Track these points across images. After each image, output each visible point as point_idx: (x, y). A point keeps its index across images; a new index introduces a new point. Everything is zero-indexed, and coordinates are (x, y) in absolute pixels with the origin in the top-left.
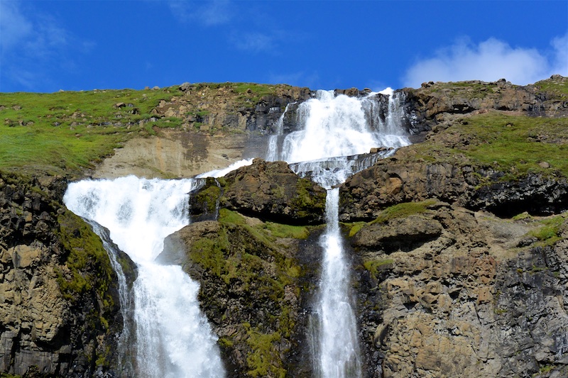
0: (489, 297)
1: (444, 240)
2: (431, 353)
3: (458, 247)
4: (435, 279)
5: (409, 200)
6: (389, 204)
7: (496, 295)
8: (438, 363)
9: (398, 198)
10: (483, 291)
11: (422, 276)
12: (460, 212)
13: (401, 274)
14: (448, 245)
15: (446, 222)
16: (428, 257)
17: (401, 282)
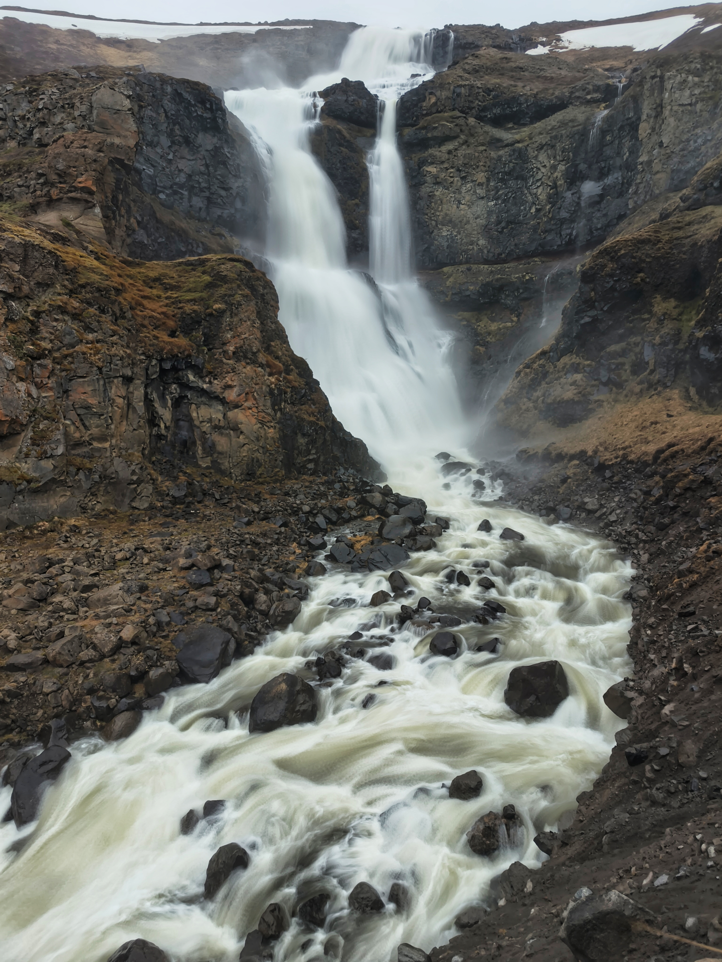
0: (484, 180)
1: (461, 141)
2: (446, 215)
3: (468, 146)
4: (452, 168)
5: (440, 112)
6: (427, 115)
7: (488, 180)
8: (450, 221)
9: (434, 110)
10: (481, 177)
11: (446, 165)
12: (472, 121)
13: (432, 163)
14: (463, 144)
15: (463, 128)
16: (449, 152)
17: (432, 169)
